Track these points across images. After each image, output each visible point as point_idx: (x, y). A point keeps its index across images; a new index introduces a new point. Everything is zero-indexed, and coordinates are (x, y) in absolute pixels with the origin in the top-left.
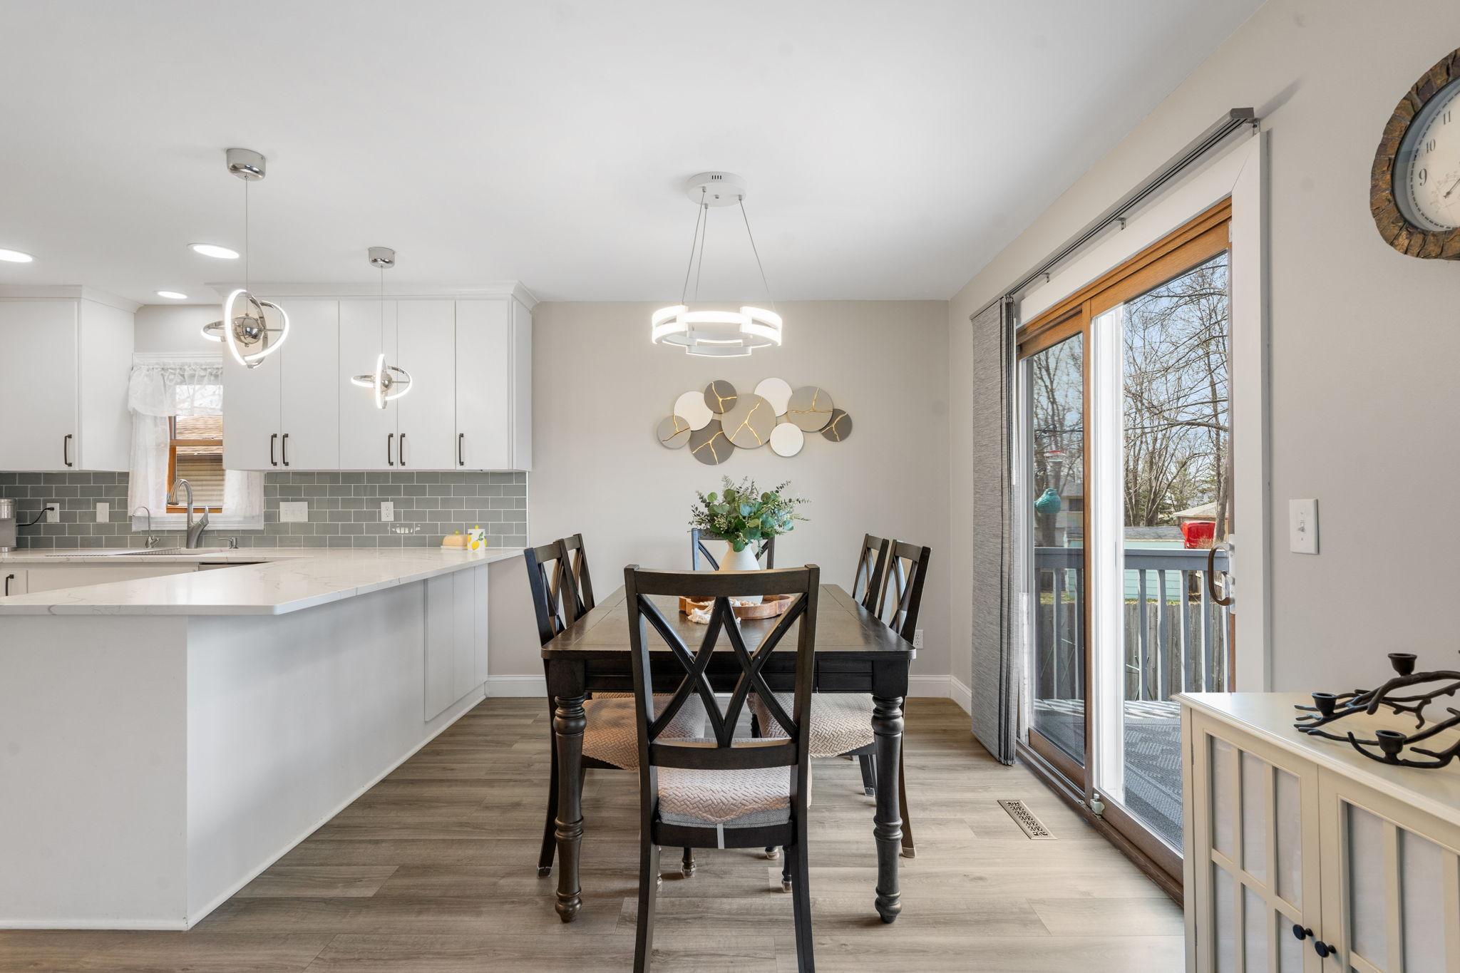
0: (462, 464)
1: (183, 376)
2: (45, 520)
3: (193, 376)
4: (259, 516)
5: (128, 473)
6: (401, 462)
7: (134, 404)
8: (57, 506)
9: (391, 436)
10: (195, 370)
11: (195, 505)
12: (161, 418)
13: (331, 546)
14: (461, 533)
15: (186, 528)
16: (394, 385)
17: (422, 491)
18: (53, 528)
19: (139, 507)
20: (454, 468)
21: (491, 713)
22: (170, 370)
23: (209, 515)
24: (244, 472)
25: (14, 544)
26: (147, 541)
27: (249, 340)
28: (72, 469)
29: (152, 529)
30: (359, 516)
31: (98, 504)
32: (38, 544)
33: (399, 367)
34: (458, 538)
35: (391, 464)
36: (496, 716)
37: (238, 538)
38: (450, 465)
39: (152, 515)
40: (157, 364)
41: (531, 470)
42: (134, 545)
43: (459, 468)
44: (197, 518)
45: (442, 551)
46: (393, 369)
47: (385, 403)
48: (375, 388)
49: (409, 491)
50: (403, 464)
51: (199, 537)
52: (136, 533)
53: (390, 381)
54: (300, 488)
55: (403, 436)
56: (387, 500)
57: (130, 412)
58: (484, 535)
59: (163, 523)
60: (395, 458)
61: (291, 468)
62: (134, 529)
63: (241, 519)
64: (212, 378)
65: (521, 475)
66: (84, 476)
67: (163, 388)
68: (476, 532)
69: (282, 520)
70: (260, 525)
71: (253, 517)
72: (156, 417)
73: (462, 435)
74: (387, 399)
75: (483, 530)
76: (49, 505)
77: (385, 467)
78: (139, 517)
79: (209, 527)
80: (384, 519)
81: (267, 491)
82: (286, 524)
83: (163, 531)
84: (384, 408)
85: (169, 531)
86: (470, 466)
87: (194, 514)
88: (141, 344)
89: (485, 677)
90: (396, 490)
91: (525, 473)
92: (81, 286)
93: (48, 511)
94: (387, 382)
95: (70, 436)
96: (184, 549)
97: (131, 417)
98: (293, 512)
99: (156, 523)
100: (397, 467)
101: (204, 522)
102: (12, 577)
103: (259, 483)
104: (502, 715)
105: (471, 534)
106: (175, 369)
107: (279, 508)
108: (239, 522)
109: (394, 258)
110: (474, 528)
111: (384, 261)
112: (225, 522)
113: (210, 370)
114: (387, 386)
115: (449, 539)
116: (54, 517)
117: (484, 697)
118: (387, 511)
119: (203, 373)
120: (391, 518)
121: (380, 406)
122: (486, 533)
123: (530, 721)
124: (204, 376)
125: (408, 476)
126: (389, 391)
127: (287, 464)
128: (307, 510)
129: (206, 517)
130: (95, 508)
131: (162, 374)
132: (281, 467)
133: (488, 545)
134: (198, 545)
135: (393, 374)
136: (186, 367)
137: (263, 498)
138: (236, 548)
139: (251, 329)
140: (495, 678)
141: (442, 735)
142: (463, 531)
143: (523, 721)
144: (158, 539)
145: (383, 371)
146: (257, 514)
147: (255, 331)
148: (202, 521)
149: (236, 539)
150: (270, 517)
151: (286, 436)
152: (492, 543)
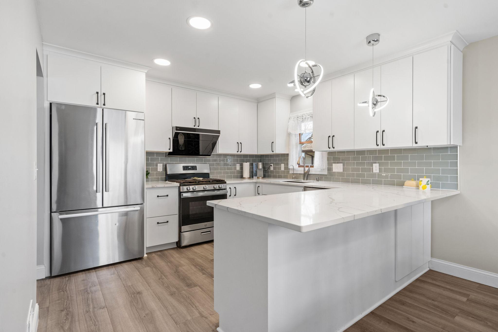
0: (416, 143)
1: (303, 119)
2: (270, 169)
3: (305, 118)
4: (325, 169)
5: (288, 154)
6: (383, 144)
7: (290, 130)
8: (272, 165)
9: (378, 132)
10: (306, 116)
11: (306, 165)
12: (297, 134)
13: (352, 182)
14: (415, 180)
15: (303, 173)
16: (379, 104)
17: (393, 158)
18: (272, 172)
19: (291, 165)
20: (412, 146)
21: (434, 282)
22: (299, 117)
23: (310, 168)
24: (320, 152)
25: (263, 176)
26: (293, 177)
27: (307, 84)
28: (273, 153)
29: (294, 173)
30: (363, 170)
31: (282, 164)
32: (269, 177)
33: (382, 94)
34: (414, 183)
35: (378, 145)
36: (439, 286)
37: (319, 178)
38: (410, 144)
39: (294, 168)
40: (296, 116)
41: (461, 145)
42: (290, 178)
43: (415, 145)
44: (307, 169)
45: (404, 189)
46: (379, 96)
47: (375, 113)
48: (368, 106)
49: (386, 158)
50: (384, 145)
51: (307, 176)
52: (291, 174)
53: (377, 102)
54: (340, 158)
55: (384, 131)
56: (376, 163)
57: (289, 133)
58: (430, 182)
59: (298, 171)
60: (379, 142)
61: (336, 149)
62: (290, 173)
63: (320, 170)
64: (311, 118)
65: (454, 148)
66: (278, 155)
67: (297, 124)
68: (424, 181)
69: (333, 171)
70: (326, 173)
71: (324, 169)
72: (296, 134)
73: (416, 128)
74: (375, 110)
75: (429, 179)
76: (271, 165)
77: (374, 147)
78: (291, 169)
79: (310, 173)
80: (374, 171)
81: (328, 159)
82: (335, 172)
83: (297, 174)
84: (374, 116)
85: (299, 174)
86: (422, 143)
87: (306, 168)
88: (292, 110)
89: (429, 258)
90: (381, 158)
91: (457, 147)
92: (275, 93)
93: (271, 166)
94: (375, 103)
95: (273, 142)
96: (303, 181)
97: (289, 135)
98: (338, 168)
99: (296, 171)
100: (381, 147)
101: (309, 171)
102: (259, 186)
103: (326, 155)
104: (443, 287)
105: (421, 181)
106: (301, 117)
107: (332, 166)
108: (319, 171)
109: (379, 39)
110: (423, 178)
111: (374, 41)
112: (315, 171)
113: (310, 115)
114: (375, 105)
115: (407, 183)
116: (272, 168)
117: (428, 269)
118: (376, 168)
119: (308, 117)
120: (378, 171)
121: (371, 114)
122: (431, 181)
123: (465, 299)
124: (308, 118)
125: (386, 151)
126: (376, 107)
127: (334, 148)
128: (342, 167)
129: (309, 169)
130: (281, 166)
131: (297, 119)
132: (332, 149)
133: (432, 187)
134: (307, 179)
135: (379, 99)
136: (304, 116)
137: (327, 162)
138: (318, 181)
139: (307, 78)
140: (435, 260)
141: (405, 289)
142: (417, 179)
143: (458, 297)
144: (296, 176)
145: (373, 97)
146: (325, 168)
147: (308, 79)
148: (308, 170)
149: (318, 178)
150: (330, 169)
151: (334, 136)
152: (434, 186)
